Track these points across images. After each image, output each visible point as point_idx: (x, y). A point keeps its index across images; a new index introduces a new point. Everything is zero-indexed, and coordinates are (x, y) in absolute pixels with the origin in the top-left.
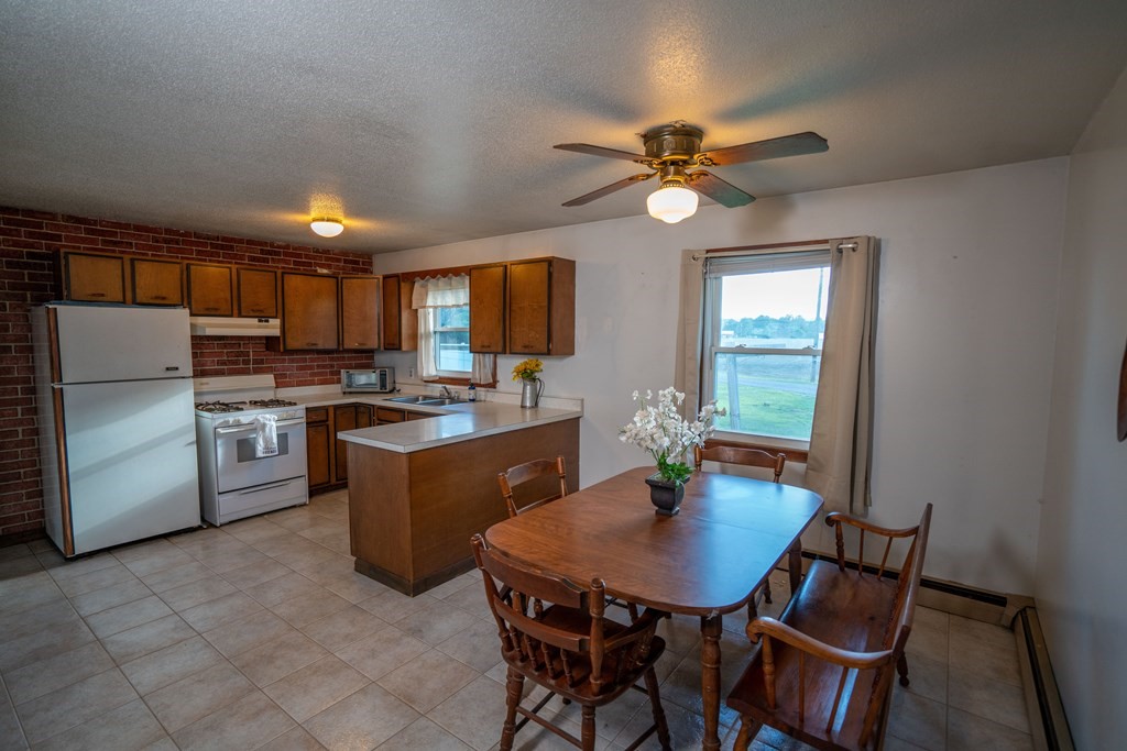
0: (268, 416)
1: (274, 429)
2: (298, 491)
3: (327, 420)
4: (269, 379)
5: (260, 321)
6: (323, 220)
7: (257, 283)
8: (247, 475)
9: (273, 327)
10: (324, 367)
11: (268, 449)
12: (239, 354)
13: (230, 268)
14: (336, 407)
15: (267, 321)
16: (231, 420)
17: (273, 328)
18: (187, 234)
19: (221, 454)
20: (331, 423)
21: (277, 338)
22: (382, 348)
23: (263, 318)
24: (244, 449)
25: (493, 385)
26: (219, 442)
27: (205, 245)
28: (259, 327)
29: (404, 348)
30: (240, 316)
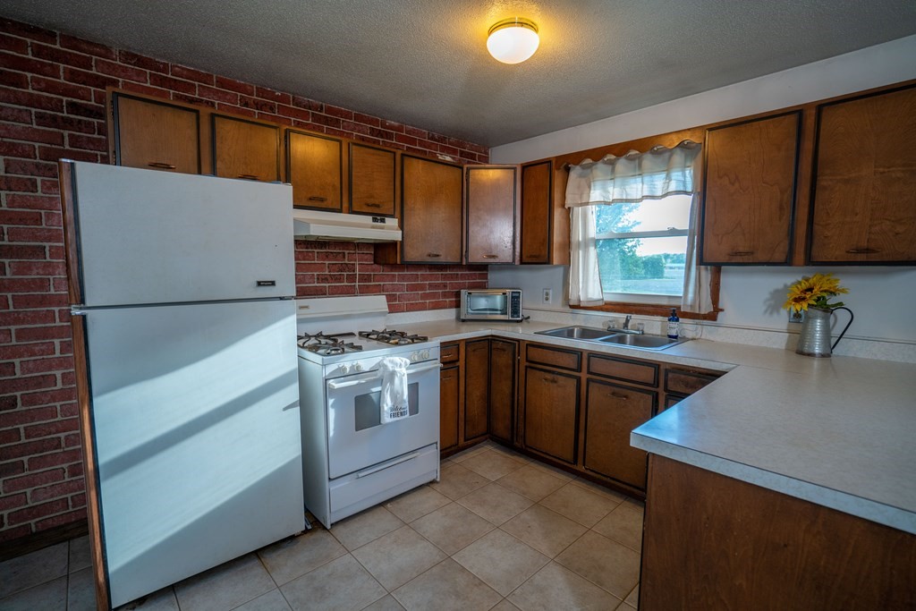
0: (397, 359)
1: (405, 378)
2: (428, 464)
3: (458, 360)
4: (380, 302)
5: (375, 220)
6: (512, 23)
7: (372, 169)
8: (368, 448)
9: (391, 228)
10: (437, 286)
11: (397, 411)
12: (343, 268)
13: (340, 142)
14: (468, 342)
15: (383, 221)
16: (348, 366)
17: (389, 231)
18: (283, 99)
19: (332, 420)
20: (461, 363)
21: (393, 244)
22: (517, 262)
23: (379, 217)
24: (365, 411)
25: (712, 316)
26: (331, 401)
27: (305, 115)
28: (373, 227)
29: (555, 262)
30: (352, 212)
